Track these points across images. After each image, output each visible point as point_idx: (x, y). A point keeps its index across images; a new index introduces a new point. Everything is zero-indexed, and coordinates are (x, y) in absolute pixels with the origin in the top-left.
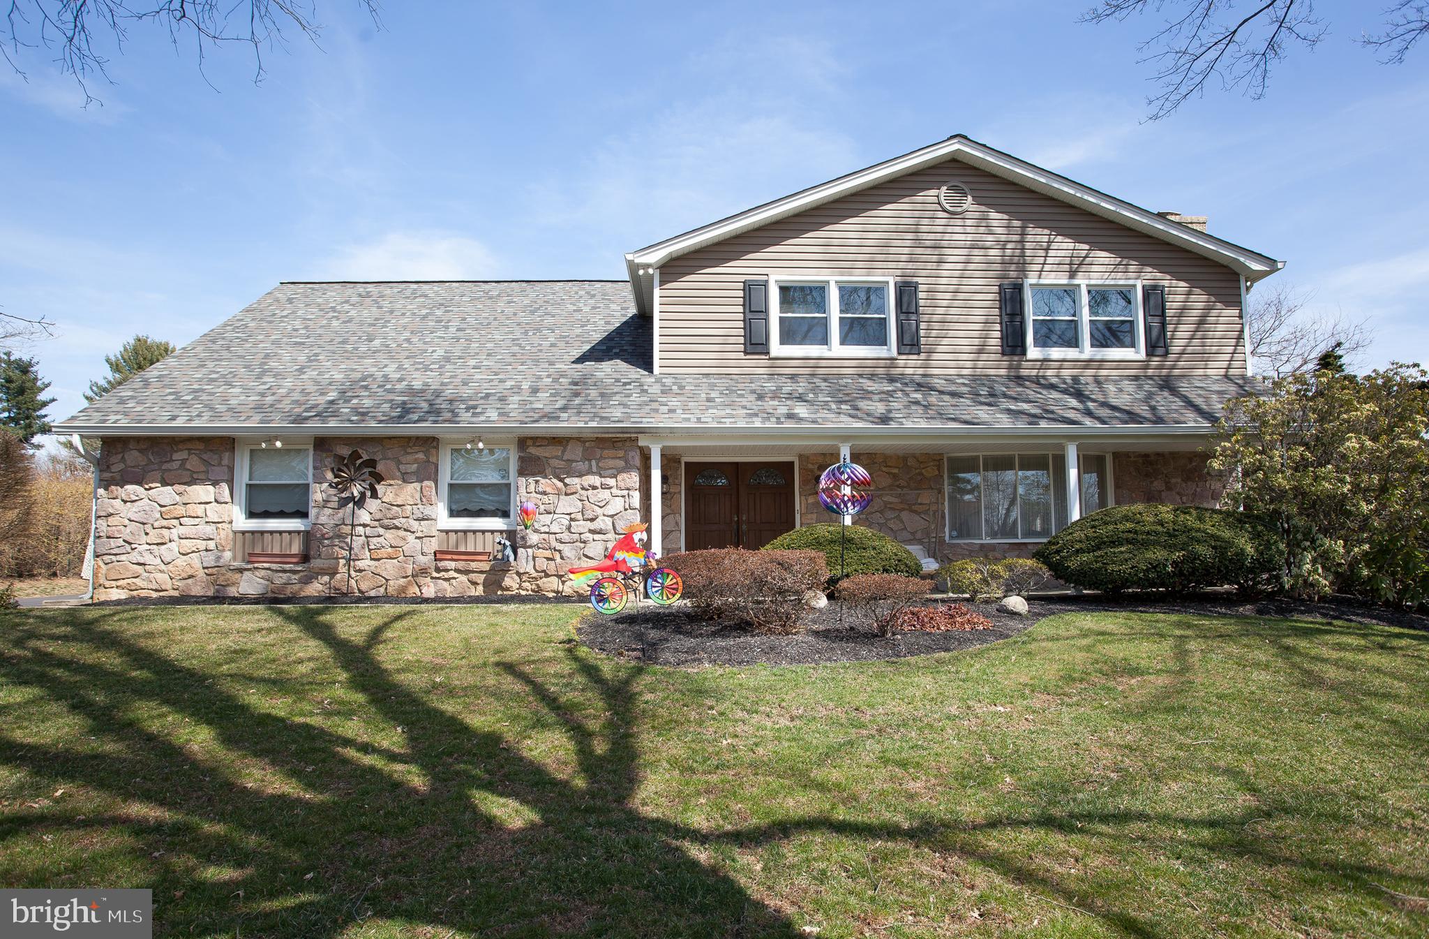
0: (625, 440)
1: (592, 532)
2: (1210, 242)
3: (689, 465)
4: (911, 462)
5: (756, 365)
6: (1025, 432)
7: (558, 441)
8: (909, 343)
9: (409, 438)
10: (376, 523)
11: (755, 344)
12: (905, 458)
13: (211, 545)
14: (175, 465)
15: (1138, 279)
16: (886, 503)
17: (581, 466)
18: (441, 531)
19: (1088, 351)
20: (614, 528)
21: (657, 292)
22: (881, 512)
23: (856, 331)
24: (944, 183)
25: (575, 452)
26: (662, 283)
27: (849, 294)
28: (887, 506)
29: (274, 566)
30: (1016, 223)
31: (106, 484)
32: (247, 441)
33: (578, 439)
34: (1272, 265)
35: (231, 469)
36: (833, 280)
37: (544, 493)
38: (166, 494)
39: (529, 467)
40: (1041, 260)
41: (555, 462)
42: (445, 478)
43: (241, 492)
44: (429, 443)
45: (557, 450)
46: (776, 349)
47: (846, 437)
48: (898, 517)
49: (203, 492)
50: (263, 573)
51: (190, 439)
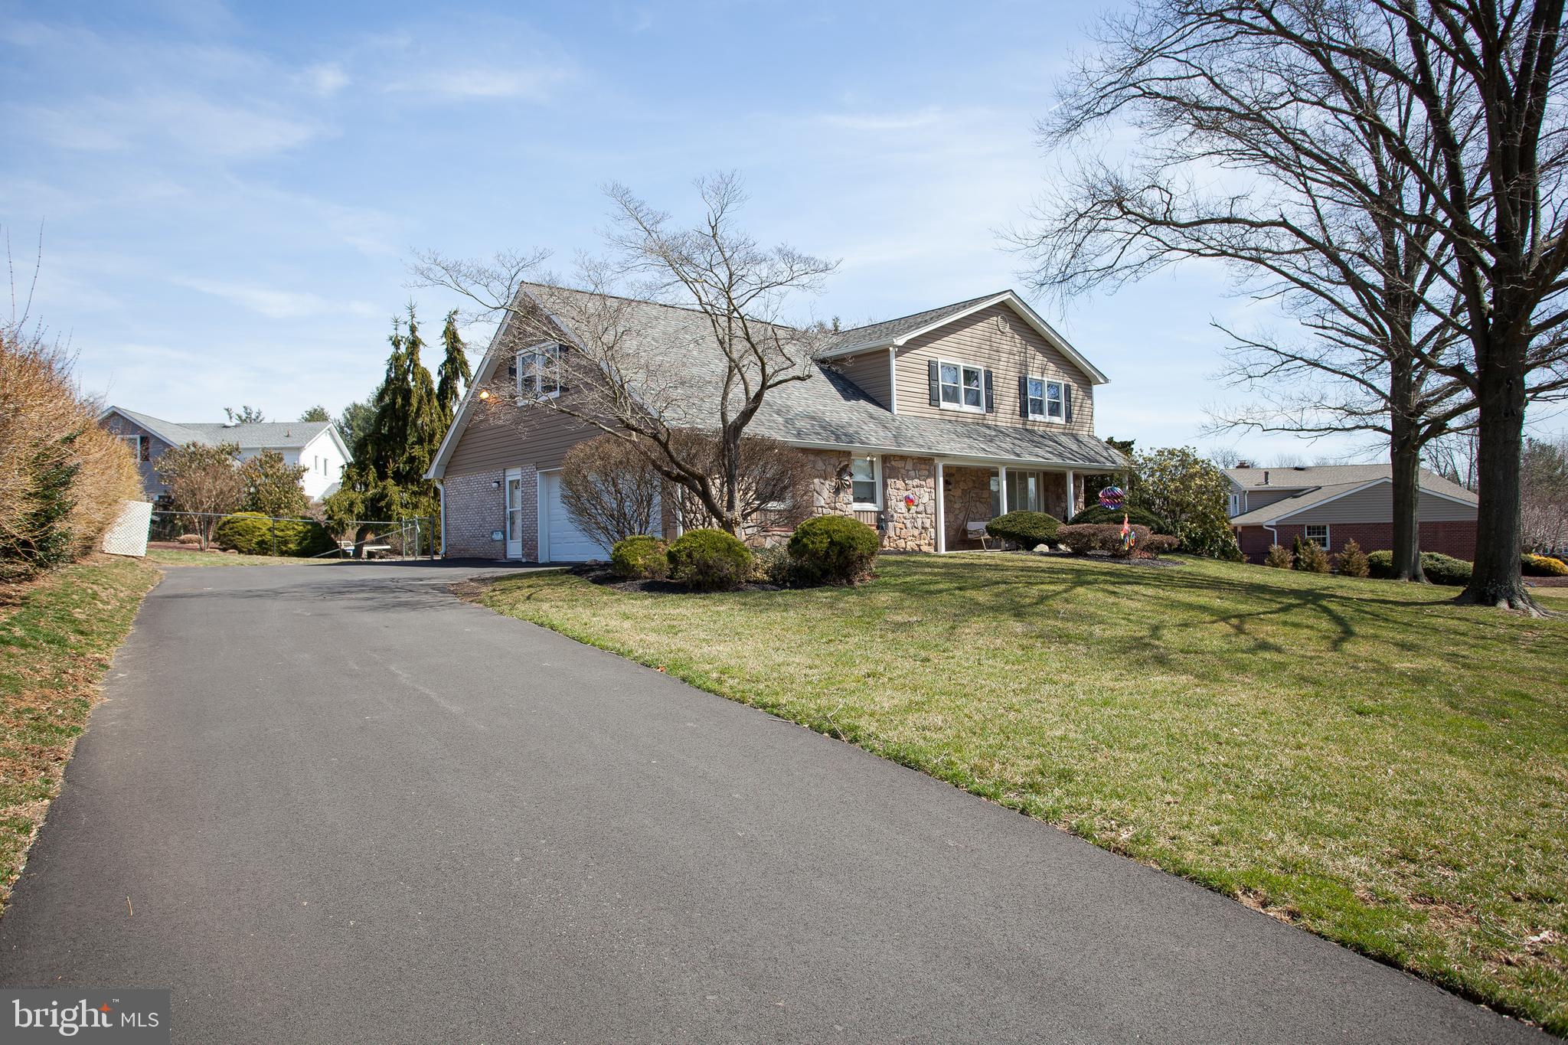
0: (929, 460)
4: (980, 474)
5: (935, 413)
7: (901, 457)
8: (990, 407)
10: (827, 506)
11: (934, 400)
15: (1063, 380)
17: (912, 473)
18: (855, 511)
19: (1047, 417)
20: (925, 511)
21: (894, 362)
24: (999, 314)
26: (897, 356)
29: (783, 534)
30: (1024, 342)
33: (911, 457)
34: (1106, 380)
36: (962, 365)
37: (898, 489)
40: (1032, 364)
41: (902, 471)
44: (849, 455)
46: (942, 404)
47: (1003, 463)
48: (975, 506)
50: (777, 538)
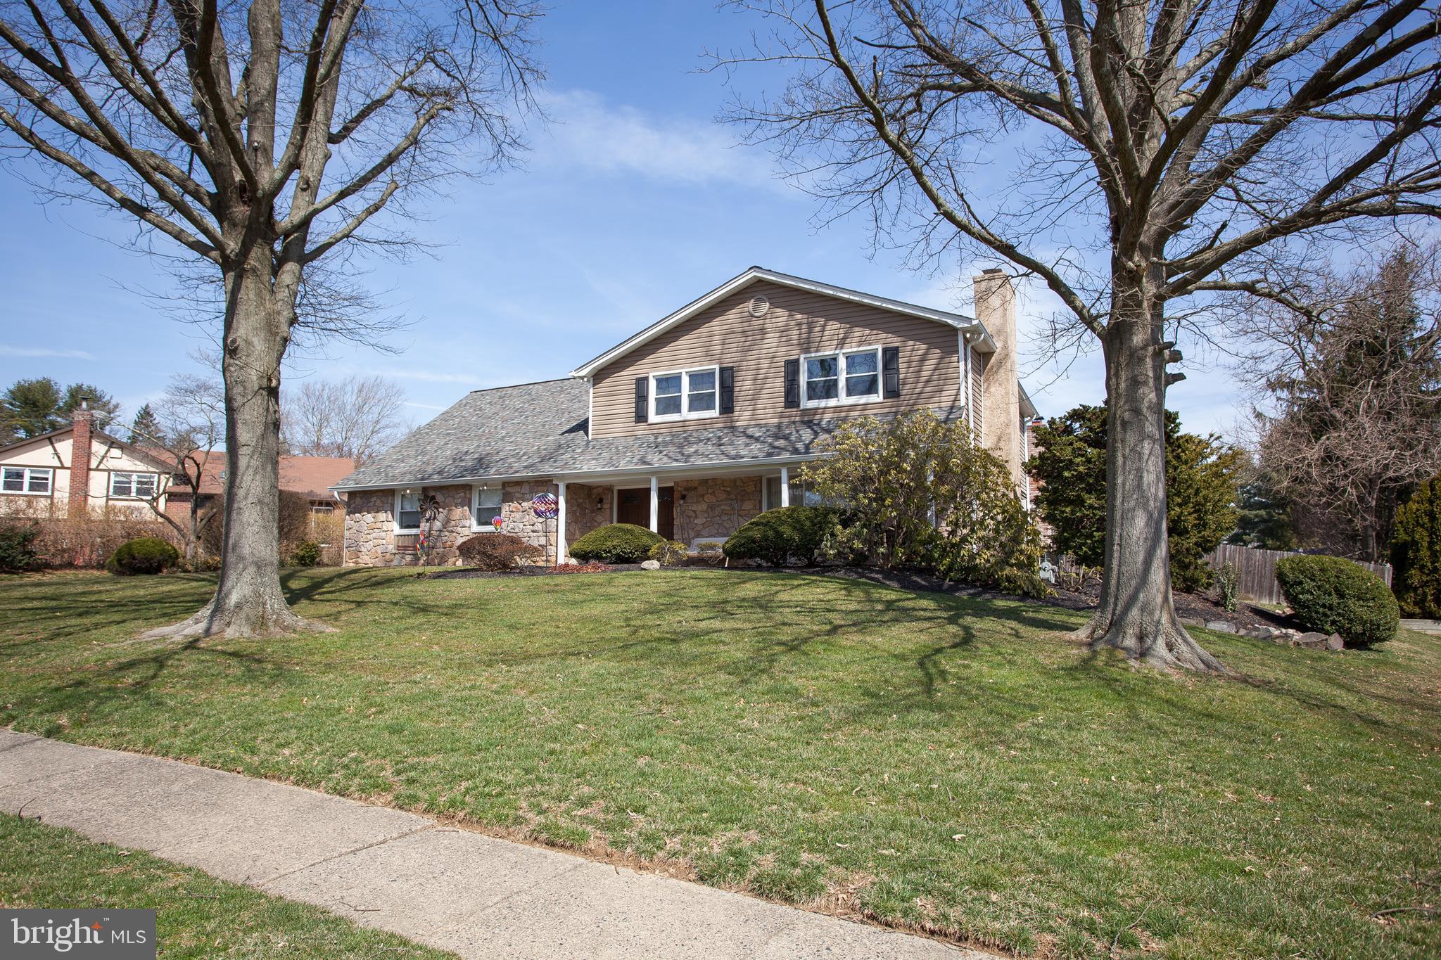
0: (546, 481)
1: (533, 531)
2: (919, 311)
3: (620, 491)
4: (738, 483)
5: (641, 429)
6: (752, 463)
7: (519, 483)
8: (728, 406)
9: (458, 486)
11: (641, 417)
12: (735, 481)
13: (384, 542)
14: (372, 504)
15: (880, 344)
16: (723, 510)
17: (528, 496)
19: (843, 399)
21: (591, 391)
22: (720, 516)
23: (699, 402)
24: (752, 297)
25: (526, 488)
27: (695, 379)
28: (724, 513)
29: (406, 552)
30: (799, 317)
31: (349, 513)
32: (399, 490)
33: (527, 482)
35: (393, 505)
36: (684, 372)
38: (369, 517)
39: (507, 498)
40: (820, 334)
41: (517, 495)
42: (475, 505)
43: (397, 515)
44: (468, 487)
45: (517, 489)
46: (653, 417)
49: (382, 516)
50: (402, 555)
51: (377, 491)
